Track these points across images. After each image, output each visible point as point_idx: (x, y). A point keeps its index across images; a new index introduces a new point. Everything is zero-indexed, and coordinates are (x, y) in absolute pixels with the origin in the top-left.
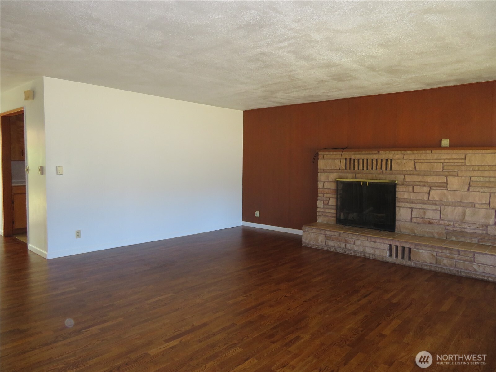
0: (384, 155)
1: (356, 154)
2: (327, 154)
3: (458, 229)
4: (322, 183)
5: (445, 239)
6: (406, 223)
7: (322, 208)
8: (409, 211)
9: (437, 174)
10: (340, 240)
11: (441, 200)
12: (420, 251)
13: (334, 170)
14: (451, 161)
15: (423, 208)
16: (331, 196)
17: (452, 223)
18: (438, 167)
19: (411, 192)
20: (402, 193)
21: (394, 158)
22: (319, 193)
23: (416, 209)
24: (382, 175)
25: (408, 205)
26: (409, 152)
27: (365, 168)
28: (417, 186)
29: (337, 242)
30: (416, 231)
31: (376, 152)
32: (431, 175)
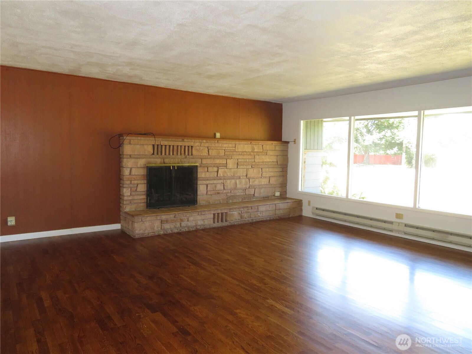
0: (187, 143)
1: (163, 141)
2: (134, 139)
3: (233, 194)
4: (129, 170)
5: (226, 202)
6: (203, 196)
7: (130, 196)
8: (205, 186)
9: (221, 158)
10: (175, 221)
11: (224, 176)
12: (233, 213)
13: (142, 156)
14: (229, 148)
15: (214, 183)
16: (139, 182)
17: (230, 191)
18: (222, 153)
19: (206, 172)
20: (201, 173)
21: (195, 145)
22: (126, 181)
23: (210, 185)
24: (186, 159)
25: (205, 182)
26: (204, 141)
27: (171, 154)
28: (210, 167)
29: (173, 224)
30: (210, 201)
31: (180, 140)
32: (218, 158)
